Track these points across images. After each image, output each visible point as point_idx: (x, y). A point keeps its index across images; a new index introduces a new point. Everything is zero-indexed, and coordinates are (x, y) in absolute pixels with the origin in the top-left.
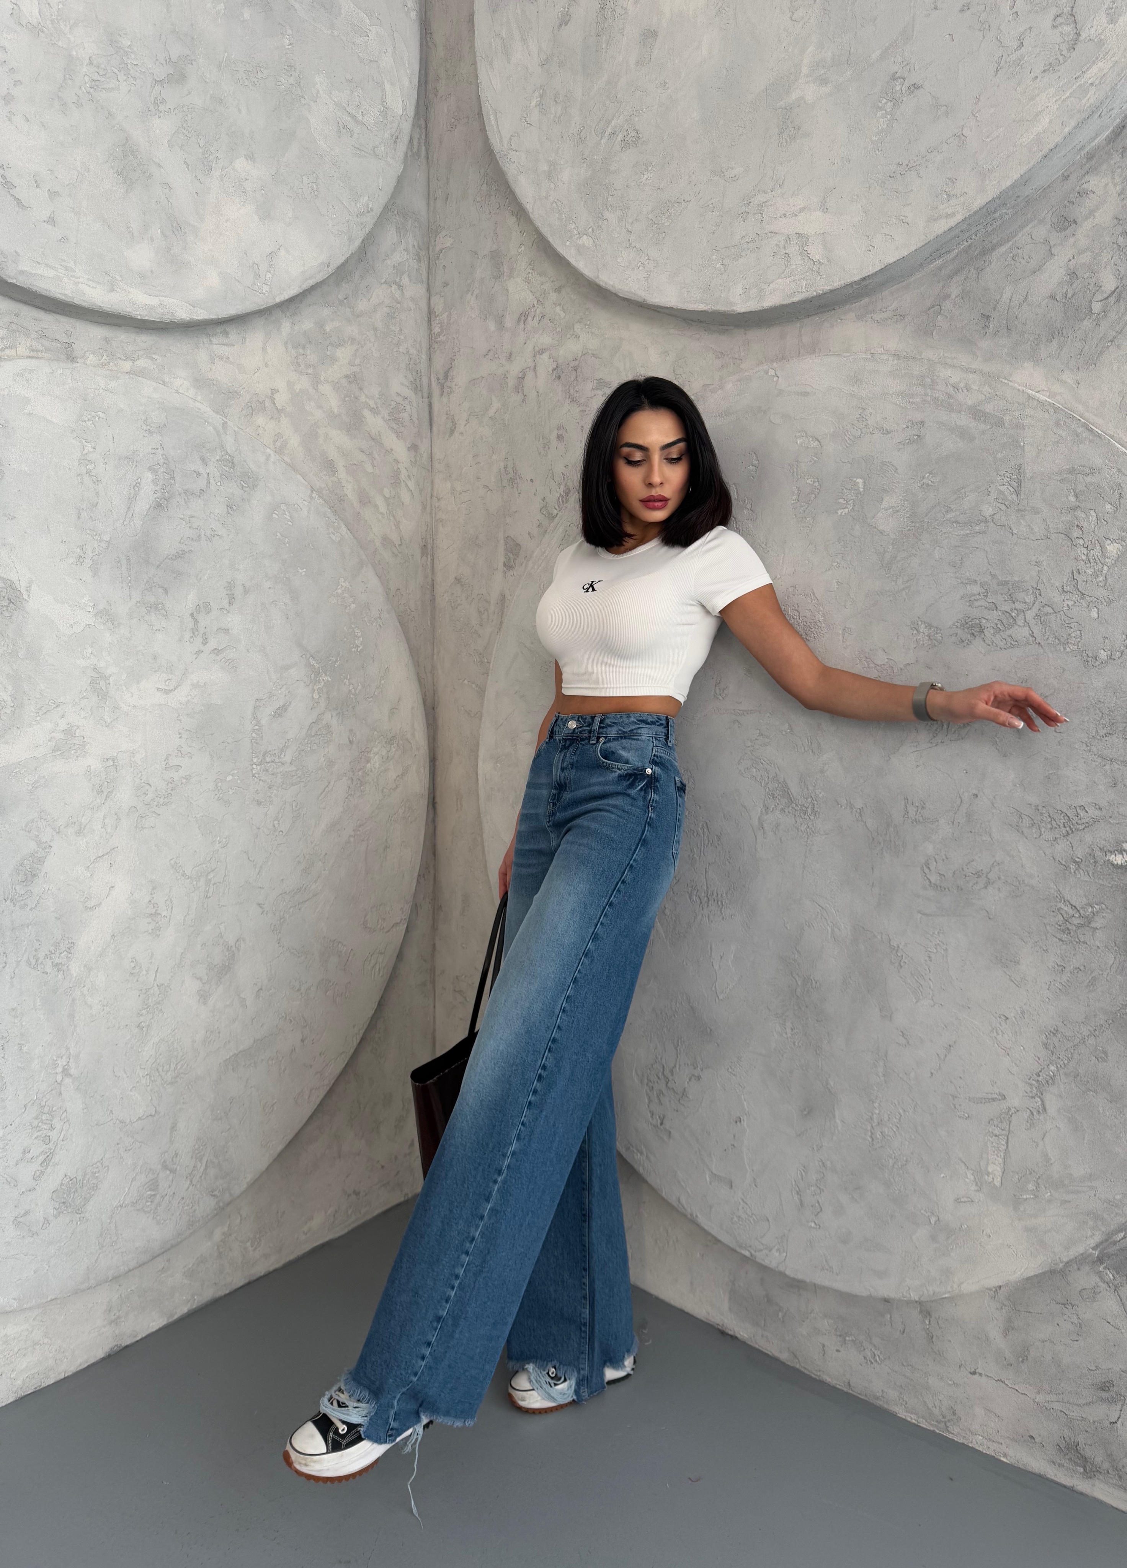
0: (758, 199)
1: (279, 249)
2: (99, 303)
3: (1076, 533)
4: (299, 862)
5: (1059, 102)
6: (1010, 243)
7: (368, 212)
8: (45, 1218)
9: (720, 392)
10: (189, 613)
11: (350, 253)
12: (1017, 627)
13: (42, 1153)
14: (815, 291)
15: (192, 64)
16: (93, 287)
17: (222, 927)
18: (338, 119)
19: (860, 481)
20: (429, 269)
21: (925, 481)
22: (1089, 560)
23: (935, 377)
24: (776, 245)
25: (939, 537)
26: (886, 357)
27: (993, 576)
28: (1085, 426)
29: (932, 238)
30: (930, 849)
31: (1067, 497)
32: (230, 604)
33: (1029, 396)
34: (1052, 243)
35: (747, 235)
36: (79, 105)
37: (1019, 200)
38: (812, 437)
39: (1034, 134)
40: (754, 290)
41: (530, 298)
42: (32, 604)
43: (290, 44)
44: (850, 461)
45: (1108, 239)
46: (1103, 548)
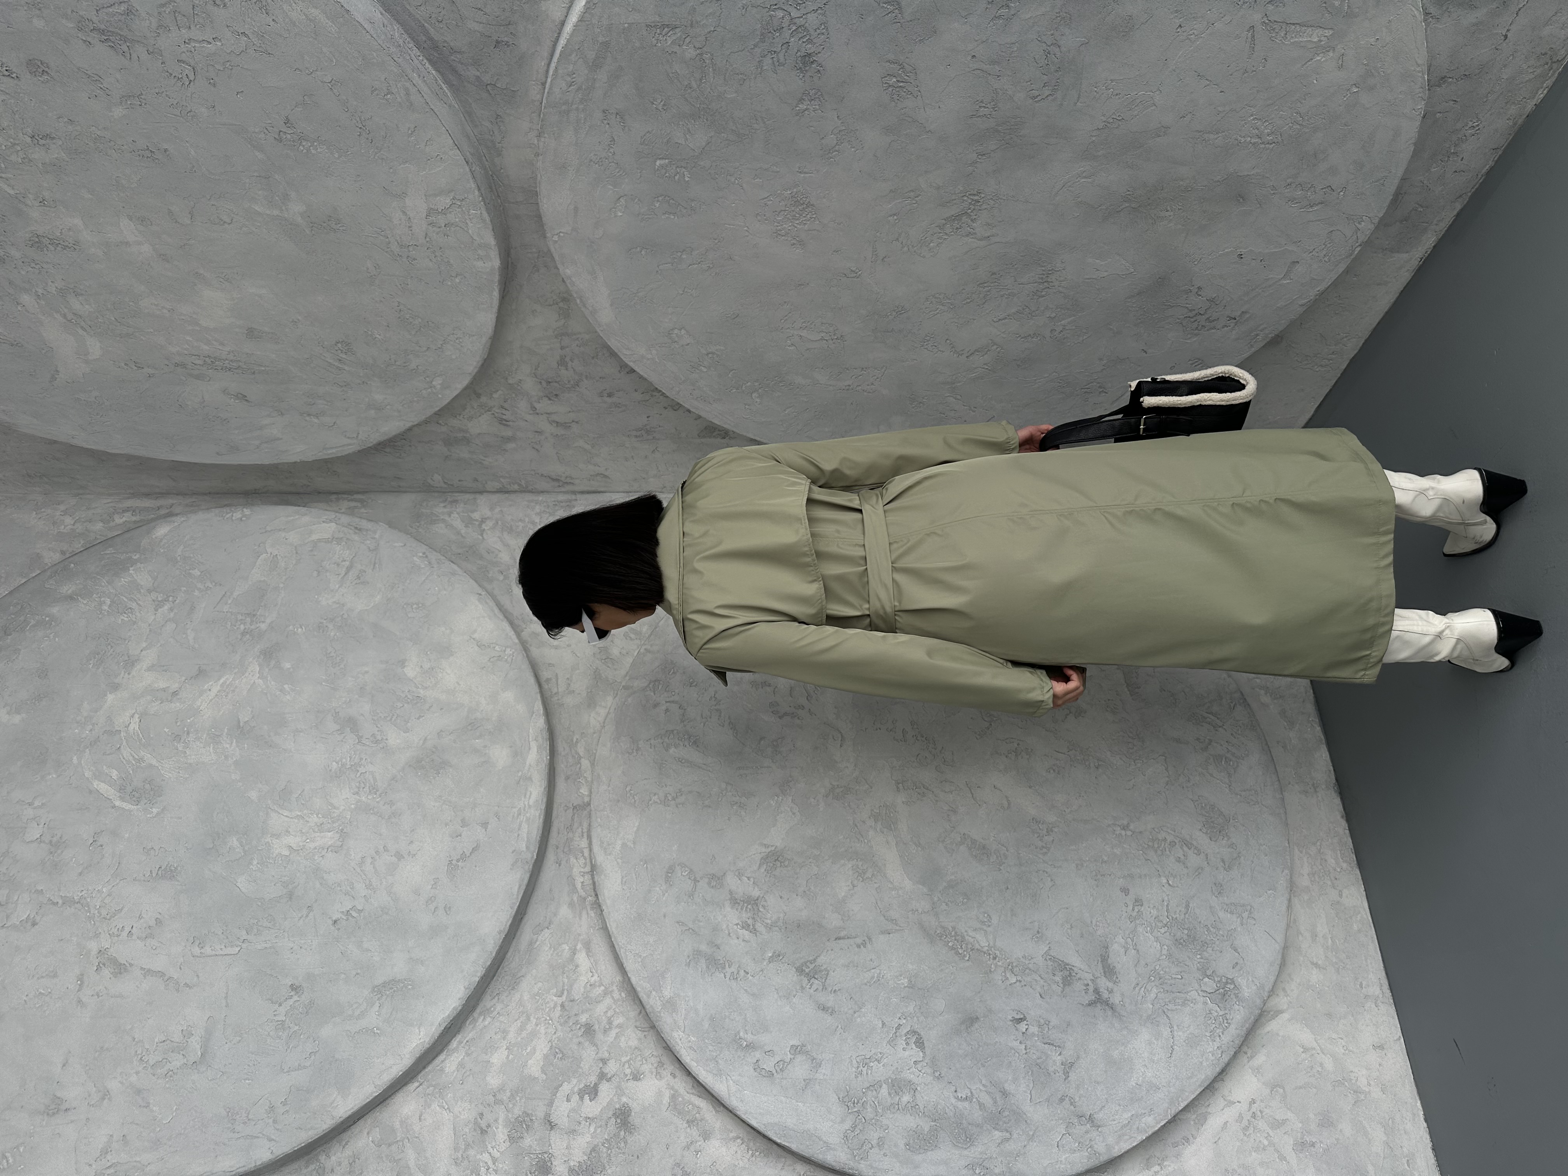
0: (397, 250)
1: (473, 639)
2: (542, 789)
6: (426, 24)
7: (427, 556)
9: (574, 279)
10: (777, 718)
11: (464, 574)
14: (479, 203)
15: (339, 712)
18: (353, 584)
19: (658, 163)
21: (660, 108)
23: (562, 101)
24: (437, 234)
25: (716, 94)
26: (542, 143)
27: (755, 46)
30: (1020, 96)
32: (768, 684)
35: (428, 257)
36: (391, 803)
38: (615, 204)
40: (480, 252)
41: (485, 418)
42: (778, 844)
43: (301, 627)
44: (639, 171)
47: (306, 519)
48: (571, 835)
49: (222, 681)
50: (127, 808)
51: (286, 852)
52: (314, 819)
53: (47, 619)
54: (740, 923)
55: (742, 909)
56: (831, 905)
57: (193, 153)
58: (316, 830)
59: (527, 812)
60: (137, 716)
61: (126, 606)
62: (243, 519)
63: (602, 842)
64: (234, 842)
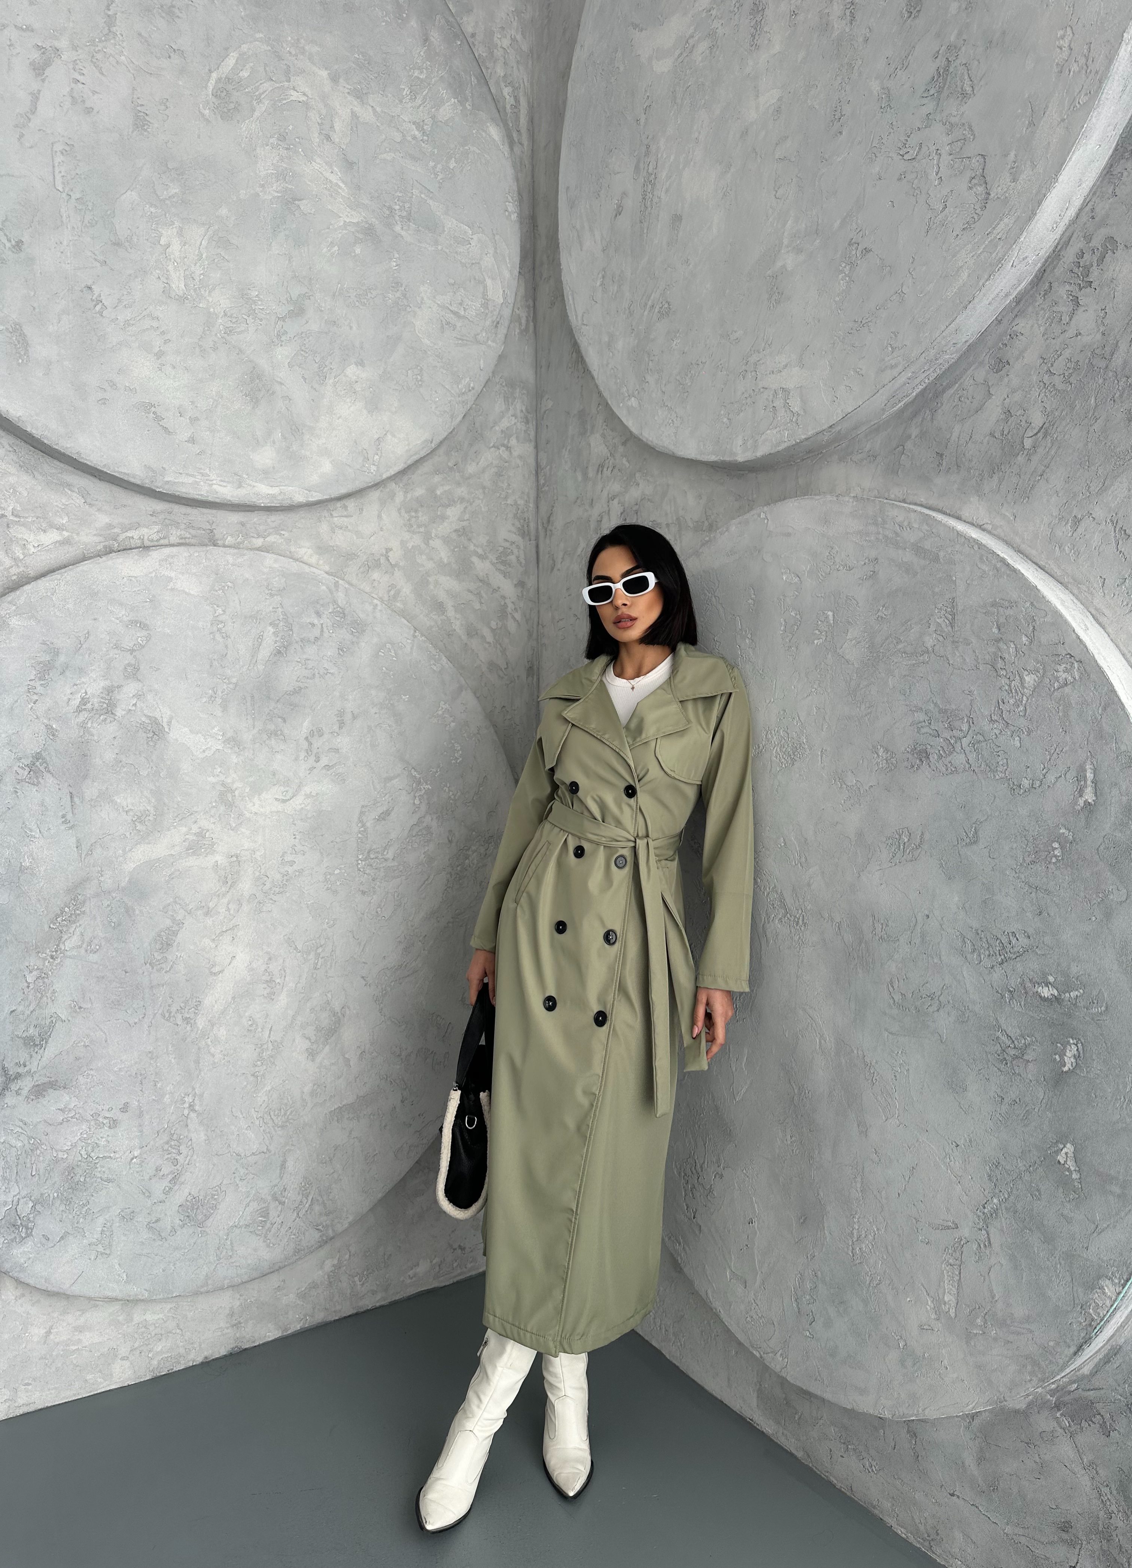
0: (752, 360)
1: (385, 434)
2: (229, 498)
3: (1000, 664)
4: (400, 942)
6: (957, 385)
7: (470, 391)
8: (173, 1227)
9: (727, 533)
10: (304, 737)
11: (452, 428)
12: (955, 754)
13: (172, 1172)
14: (794, 440)
15: (310, 299)
16: (225, 486)
17: (329, 995)
18: (442, 318)
19: (830, 613)
20: (537, 429)
21: (879, 614)
22: (1011, 691)
23: (885, 517)
24: (767, 399)
25: (892, 667)
26: (848, 498)
27: (936, 704)
30: (893, 967)
31: (991, 629)
32: (340, 728)
34: (990, 384)
35: (745, 391)
36: (215, 349)
37: (959, 346)
38: (793, 573)
40: (750, 441)
41: (604, 451)
42: (171, 735)
43: (397, 266)
44: (823, 595)
45: (1035, 378)
46: (1022, 679)
47: (507, 274)
48: (183, 526)
49: (341, 185)
50: (209, 84)
51: (163, 241)
52: (198, 271)
53: (405, 15)
54: (87, 696)
55: (102, 698)
56: (107, 788)
57: (839, 159)
58: (187, 273)
59: (205, 483)
60: (304, 98)
61: (418, 94)
62: (507, 213)
63: (173, 557)
64: (175, 189)
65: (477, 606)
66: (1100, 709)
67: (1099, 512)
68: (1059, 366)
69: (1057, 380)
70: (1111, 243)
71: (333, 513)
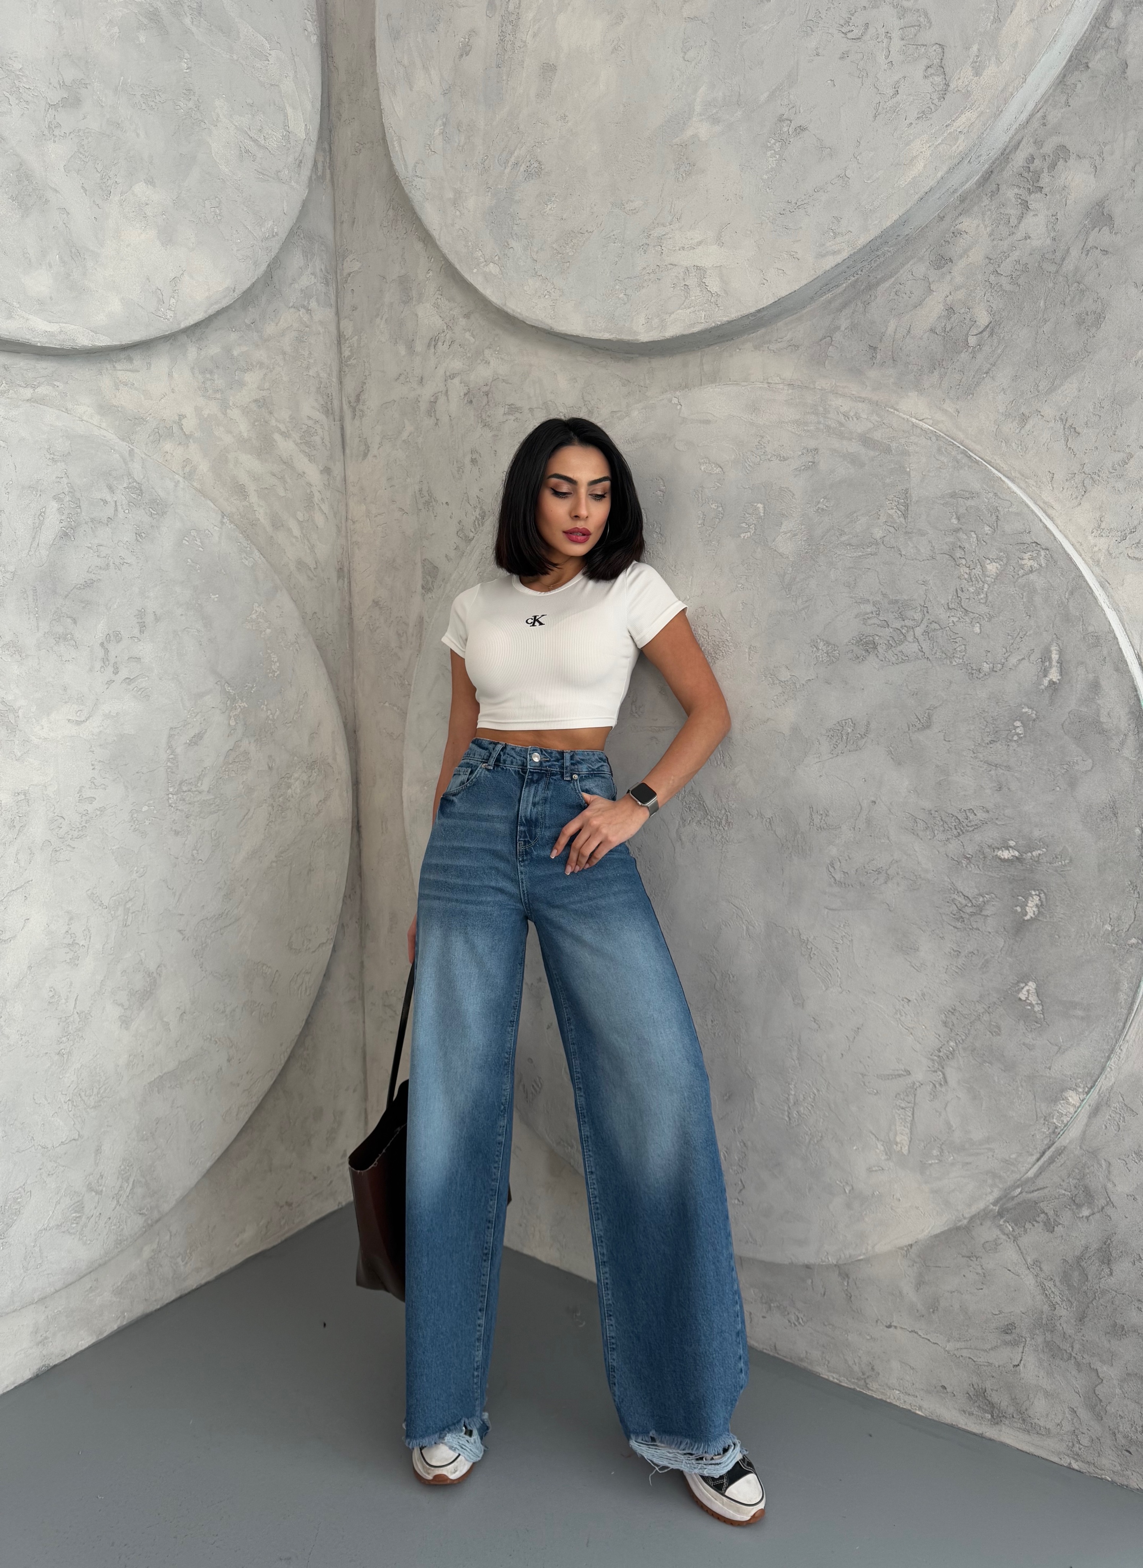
0: (656, 233)
1: (182, 274)
3: (959, 554)
4: (220, 888)
5: (932, 148)
6: (893, 279)
7: (274, 236)
9: (626, 419)
10: (100, 642)
11: (256, 278)
12: (907, 643)
14: (713, 322)
15: (87, 88)
17: (142, 954)
18: (240, 144)
19: (759, 505)
20: (337, 293)
21: (820, 506)
22: (971, 579)
23: (827, 406)
24: (676, 276)
25: (834, 559)
26: (781, 386)
27: (884, 595)
28: (964, 453)
29: (821, 273)
30: (834, 851)
31: (950, 519)
32: (141, 632)
33: (913, 425)
34: (931, 280)
35: (647, 266)
37: (900, 238)
38: (714, 463)
39: (911, 177)
40: (656, 320)
41: (438, 322)
43: (188, 68)
44: (751, 486)
45: (980, 278)
46: (983, 567)
47: (308, 106)
57: (765, 28)
62: (305, 32)
65: (282, 493)
66: (1067, 594)
67: (1048, 411)
68: (1006, 267)
69: (1004, 281)
70: (1062, 152)
71: (116, 365)
